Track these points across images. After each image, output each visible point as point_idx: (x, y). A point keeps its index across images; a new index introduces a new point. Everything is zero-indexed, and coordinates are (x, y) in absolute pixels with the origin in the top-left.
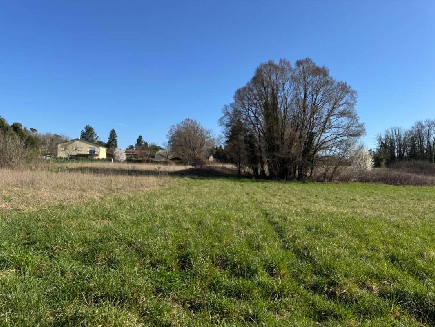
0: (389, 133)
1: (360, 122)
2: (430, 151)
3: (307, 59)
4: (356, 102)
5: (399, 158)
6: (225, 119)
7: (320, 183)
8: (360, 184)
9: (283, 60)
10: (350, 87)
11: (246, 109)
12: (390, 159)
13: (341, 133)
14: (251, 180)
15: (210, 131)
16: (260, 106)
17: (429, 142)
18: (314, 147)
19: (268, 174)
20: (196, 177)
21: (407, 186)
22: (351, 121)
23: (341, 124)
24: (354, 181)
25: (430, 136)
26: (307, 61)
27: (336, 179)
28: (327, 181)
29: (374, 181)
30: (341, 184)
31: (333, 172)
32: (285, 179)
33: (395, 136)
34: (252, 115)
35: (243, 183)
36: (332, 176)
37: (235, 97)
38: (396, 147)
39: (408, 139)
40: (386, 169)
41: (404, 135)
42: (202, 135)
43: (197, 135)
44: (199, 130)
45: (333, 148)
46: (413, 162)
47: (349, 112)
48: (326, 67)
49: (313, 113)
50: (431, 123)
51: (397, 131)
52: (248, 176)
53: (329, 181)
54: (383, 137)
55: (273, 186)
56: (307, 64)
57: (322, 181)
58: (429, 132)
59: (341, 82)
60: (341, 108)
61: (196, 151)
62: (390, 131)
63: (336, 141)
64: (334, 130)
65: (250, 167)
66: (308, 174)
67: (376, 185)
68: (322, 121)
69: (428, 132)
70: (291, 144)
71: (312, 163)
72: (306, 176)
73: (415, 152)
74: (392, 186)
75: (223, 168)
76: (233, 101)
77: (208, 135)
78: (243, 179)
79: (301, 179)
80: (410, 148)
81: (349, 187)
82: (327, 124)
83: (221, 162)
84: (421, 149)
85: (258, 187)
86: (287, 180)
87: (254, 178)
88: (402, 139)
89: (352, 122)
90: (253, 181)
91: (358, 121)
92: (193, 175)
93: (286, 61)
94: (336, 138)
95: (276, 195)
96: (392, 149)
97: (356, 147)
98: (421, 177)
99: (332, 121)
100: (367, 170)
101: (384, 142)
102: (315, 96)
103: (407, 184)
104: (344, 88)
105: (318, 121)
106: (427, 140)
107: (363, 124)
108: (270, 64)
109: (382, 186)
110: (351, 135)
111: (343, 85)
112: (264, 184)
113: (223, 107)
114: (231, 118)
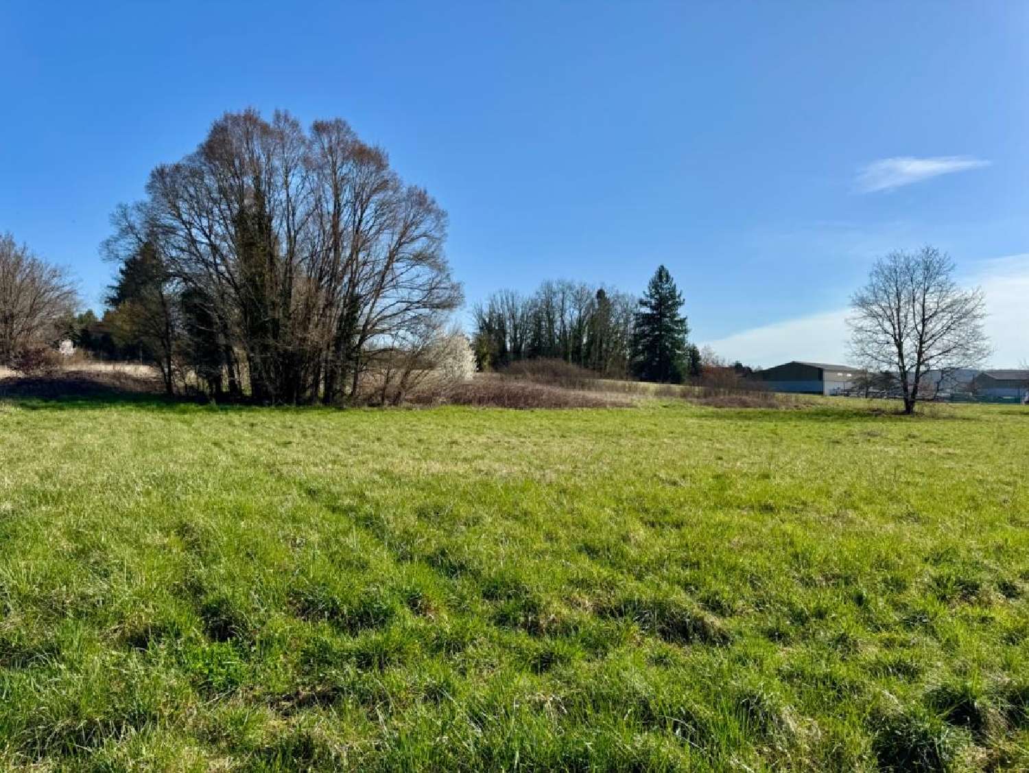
0: (497, 303)
1: (455, 279)
2: (566, 340)
3: (337, 121)
4: (446, 235)
5: (514, 352)
6: (122, 242)
7: (376, 408)
8: (454, 408)
9: (282, 113)
10: (433, 202)
11: (184, 222)
12: (498, 354)
13: (416, 300)
14: (205, 406)
15: (63, 269)
16: (224, 218)
17: (563, 322)
18: (361, 328)
19: (248, 393)
20: (34, 403)
21: (538, 410)
22: (437, 276)
23: (416, 279)
24: (443, 403)
25: (565, 312)
26: (339, 126)
27: (406, 400)
28: (390, 405)
29: (481, 401)
30: (417, 409)
31: (402, 383)
32: (295, 401)
33: (506, 307)
34: (201, 238)
35: (187, 416)
36: (400, 393)
37: (150, 187)
38: (509, 331)
39: (530, 314)
40: (495, 375)
41: (522, 307)
42: (33, 280)
43: (18, 280)
44: (25, 264)
45: (402, 332)
46: (541, 362)
47: (432, 256)
48: (381, 147)
49: (356, 250)
50: (566, 286)
51: (510, 298)
52: (194, 398)
53: (394, 405)
54: (486, 310)
55: (271, 421)
56: (339, 133)
57: (378, 405)
58: (563, 303)
59: (416, 186)
60: (418, 246)
61: (17, 327)
62: (498, 298)
63: (407, 317)
64: (403, 293)
65: (198, 373)
66: (348, 390)
67: (484, 409)
68: (377, 270)
69: (561, 304)
70: (308, 319)
71: (357, 364)
72: (343, 394)
73: (540, 342)
74: (512, 411)
75: (118, 376)
76: (146, 198)
77: (55, 281)
78: (182, 406)
79: (332, 400)
80: (532, 333)
81: (435, 416)
82: (388, 278)
83: (97, 358)
84: (551, 336)
85: (231, 424)
86: (299, 404)
87: (213, 403)
88: (519, 314)
89: (439, 278)
90: (212, 410)
91: (451, 276)
92: (23, 396)
93: (289, 117)
94: (407, 309)
95: (290, 443)
96: (502, 335)
97: (446, 331)
98: (558, 391)
99: (398, 272)
100: (466, 379)
101: (487, 320)
102: (359, 213)
103: (537, 406)
104: (420, 201)
105: (368, 268)
106: (560, 319)
107: (459, 284)
108: (250, 119)
109: (494, 411)
110: (438, 306)
111: (420, 194)
112: (244, 417)
113: (117, 211)
114: (140, 240)
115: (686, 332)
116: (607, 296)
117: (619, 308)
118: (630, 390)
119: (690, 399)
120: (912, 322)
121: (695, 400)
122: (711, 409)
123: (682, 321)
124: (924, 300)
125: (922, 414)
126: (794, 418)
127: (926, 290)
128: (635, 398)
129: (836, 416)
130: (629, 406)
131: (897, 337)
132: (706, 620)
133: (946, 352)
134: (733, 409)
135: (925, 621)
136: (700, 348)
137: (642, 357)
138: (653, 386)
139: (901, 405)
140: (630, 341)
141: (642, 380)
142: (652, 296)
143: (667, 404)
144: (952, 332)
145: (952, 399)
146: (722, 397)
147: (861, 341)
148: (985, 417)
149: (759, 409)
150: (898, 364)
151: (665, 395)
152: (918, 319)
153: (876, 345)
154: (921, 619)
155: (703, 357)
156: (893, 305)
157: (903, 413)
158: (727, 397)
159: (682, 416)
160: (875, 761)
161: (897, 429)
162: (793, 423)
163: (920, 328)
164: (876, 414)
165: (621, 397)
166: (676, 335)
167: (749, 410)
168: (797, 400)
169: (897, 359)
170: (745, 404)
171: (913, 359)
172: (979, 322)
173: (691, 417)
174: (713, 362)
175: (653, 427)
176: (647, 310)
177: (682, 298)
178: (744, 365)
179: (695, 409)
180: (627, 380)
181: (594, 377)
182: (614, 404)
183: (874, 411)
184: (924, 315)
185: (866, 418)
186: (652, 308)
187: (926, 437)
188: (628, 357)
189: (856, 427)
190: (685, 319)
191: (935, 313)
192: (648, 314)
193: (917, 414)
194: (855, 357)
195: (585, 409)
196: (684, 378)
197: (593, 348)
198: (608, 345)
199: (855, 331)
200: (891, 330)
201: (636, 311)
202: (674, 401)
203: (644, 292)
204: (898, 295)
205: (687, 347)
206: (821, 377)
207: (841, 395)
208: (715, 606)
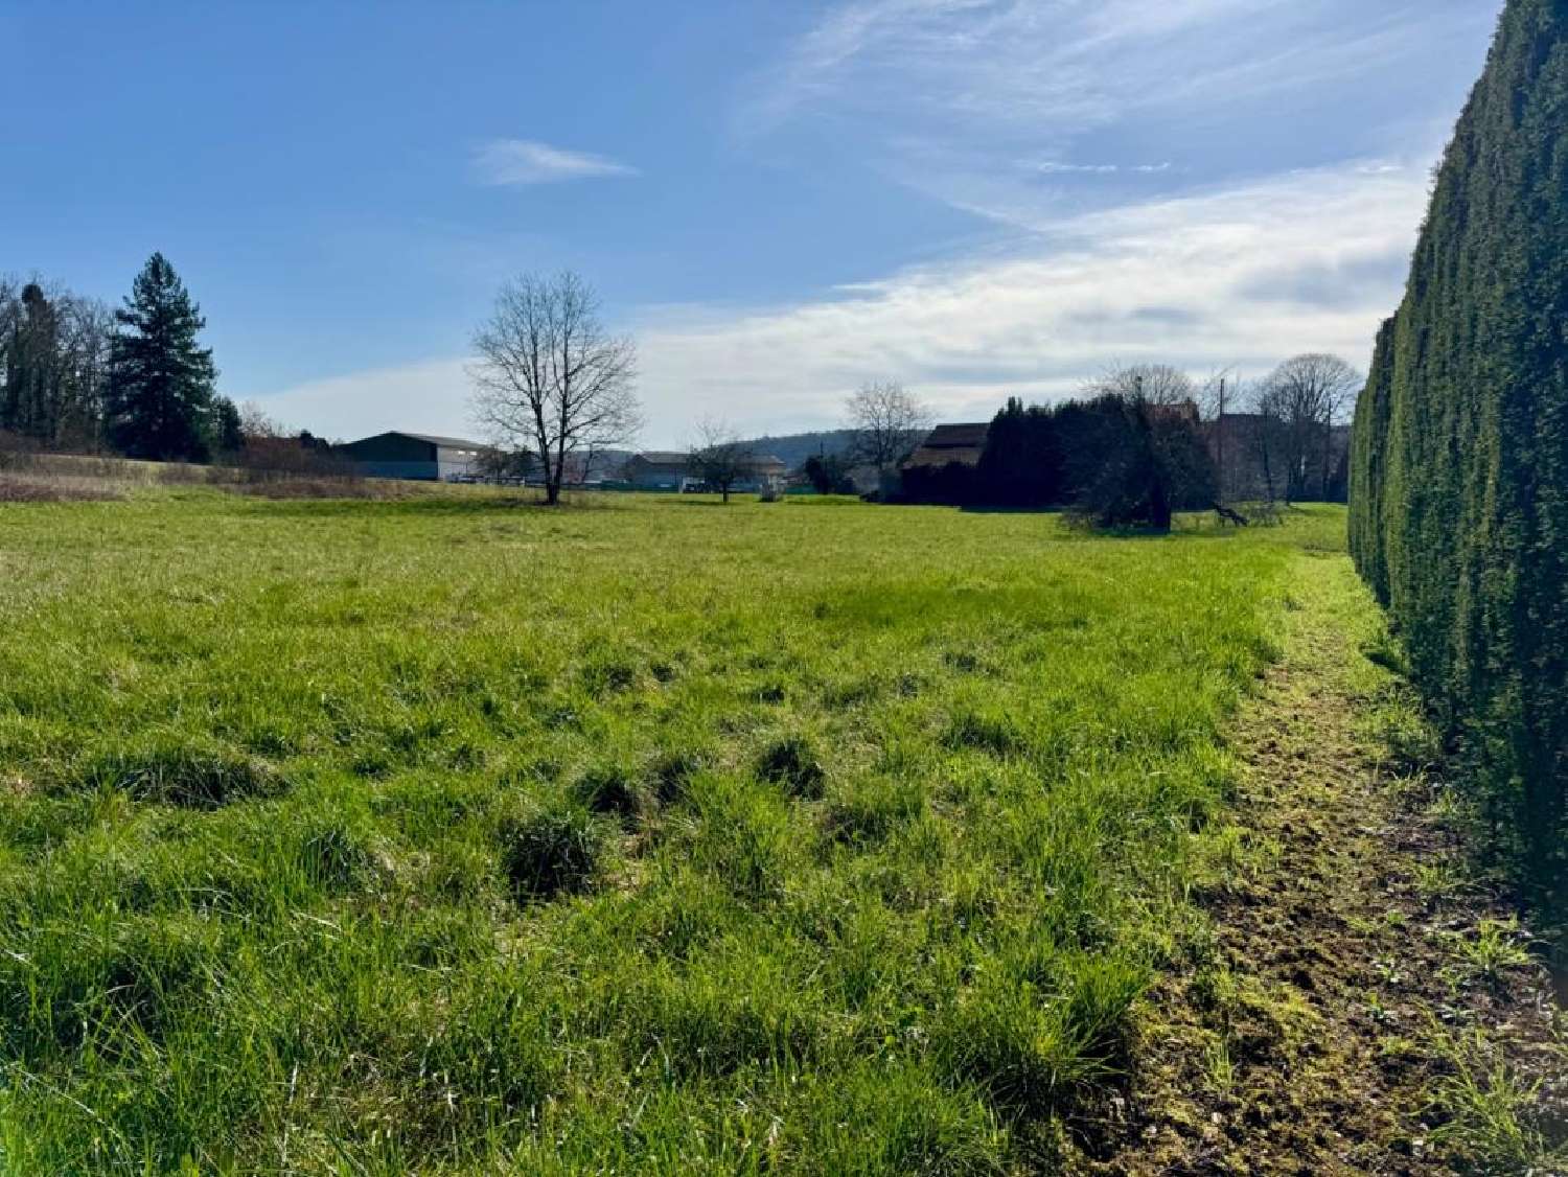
115: (211, 374)
116: (47, 298)
117: (74, 325)
118: (109, 473)
119: (223, 486)
120: (551, 379)
121: (232, 487)
122: (262, 501)
123: (204, 356)
124: (566, 345)
125: (568, 503)
126: (395, 511)
127: (568, 334)
128: (119, 486)
129: (457, 508)
130: (105, 497)
131: (534, 396)
132: (251, 766)
133: (594, 421)
134: (299, 501)
135: (569, 718)
136: (239, 404)
137: (129, 417)
138: (153, 467)
139: (543, 494)
140: (103, 385)
141: (130, 455)
142: (142, 307)
143: (182, 493)
144: (602, 393)
145: (604, 487)
146: (280, 482)
147: (487, 400)
148: (641, 506)
149: (341, 500)
150: (537, 435)
151: (179, 479)
152: (560, 373)
153: (507, 406)
154: (565, 717)
155: (244, 421)
156: (527, 350)
157: (544, 503)
158: (288, 481)
159: (212, 512)
160: (506, 880)
161: (538, 523)
162: (394, 519)
163: (562, 385)
164: (510, 505)
165: (89, 484)
166: (193, 380)
167: (326, 501)
168: (399, 486)
169: (535, 428)
170: (317, 492)
171: (554, 428)
172: (631, 382)
173: (228, 515)
174: (262, 429)
175: (157, 531)
176: (132, 331)
177: (200, 316)
178: (315, 435)
179: (235, 501)
180: (99, 453)
181: (30, 449)
182: (76, 495)
183: (508, 500)
184: (566, 367)
185: (495, 511)
186: (144, 328)
187: (574, 531)
188: (100, 416)
189: (485, 521)
190: (209, 352)
191: (581, 366)
192: (136, 339)
193: (562, 503)
194: (479, 424)
195: (11, 504)
196: (212, 453)
197: (22, 396)
198: (55, 391)
199: (479, 384)
200: (525, 386)
201: (111, 330)
202: (194, 489)
203: (125, 298)
204: (534, 338)
205: (214, 403)
206: (434, 457)
207: (464, 482)
208: (269, 746)
